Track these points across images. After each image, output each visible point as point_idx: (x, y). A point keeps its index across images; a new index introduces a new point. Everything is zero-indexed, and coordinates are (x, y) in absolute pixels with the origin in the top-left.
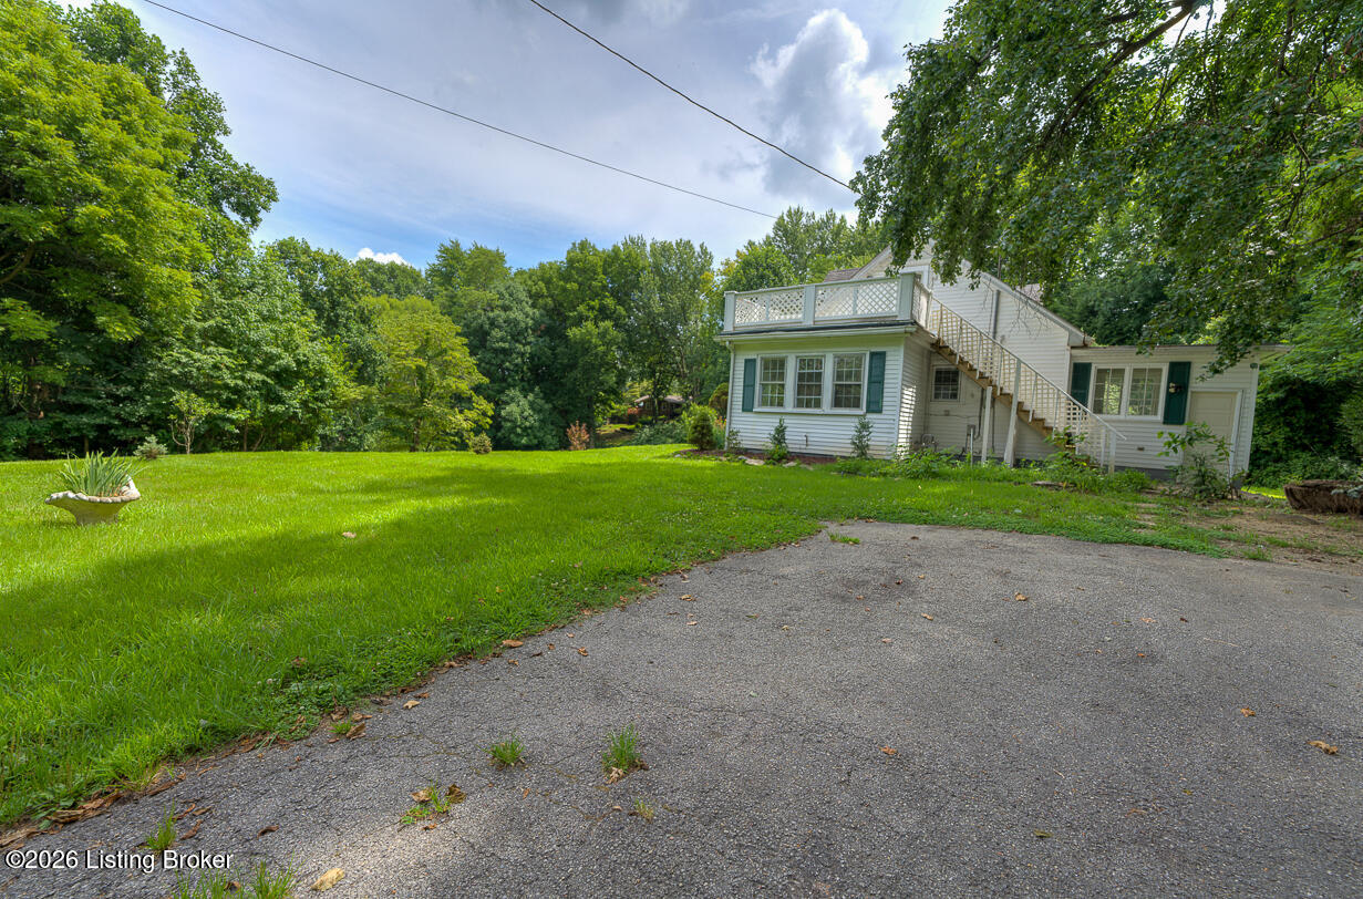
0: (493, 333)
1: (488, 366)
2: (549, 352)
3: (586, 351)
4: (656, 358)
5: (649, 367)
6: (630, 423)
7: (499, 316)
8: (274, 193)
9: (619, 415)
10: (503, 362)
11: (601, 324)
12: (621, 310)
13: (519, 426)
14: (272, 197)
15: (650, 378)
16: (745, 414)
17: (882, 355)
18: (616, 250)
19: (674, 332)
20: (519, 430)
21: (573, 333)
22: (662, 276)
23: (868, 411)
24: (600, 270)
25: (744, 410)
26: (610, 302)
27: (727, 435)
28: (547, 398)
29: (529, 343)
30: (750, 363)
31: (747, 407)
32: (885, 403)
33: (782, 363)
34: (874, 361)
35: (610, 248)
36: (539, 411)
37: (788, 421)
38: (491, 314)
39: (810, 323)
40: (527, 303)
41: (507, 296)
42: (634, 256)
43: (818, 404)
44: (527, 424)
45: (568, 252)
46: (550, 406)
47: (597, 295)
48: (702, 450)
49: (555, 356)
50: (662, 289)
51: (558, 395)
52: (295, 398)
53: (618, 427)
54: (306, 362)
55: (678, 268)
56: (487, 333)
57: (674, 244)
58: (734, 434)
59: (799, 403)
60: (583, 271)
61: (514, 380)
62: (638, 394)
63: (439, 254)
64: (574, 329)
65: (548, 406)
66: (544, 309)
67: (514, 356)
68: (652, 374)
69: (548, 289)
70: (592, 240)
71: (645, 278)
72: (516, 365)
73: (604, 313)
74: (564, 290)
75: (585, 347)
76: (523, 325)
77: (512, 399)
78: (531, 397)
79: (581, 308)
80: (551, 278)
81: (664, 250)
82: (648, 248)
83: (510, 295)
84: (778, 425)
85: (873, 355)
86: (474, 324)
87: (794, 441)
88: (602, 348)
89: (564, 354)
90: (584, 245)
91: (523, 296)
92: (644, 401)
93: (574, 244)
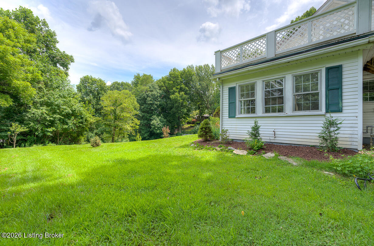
0: (148, 99)
1: (146, 109)
2: (165, 103)
3: (176, 102)
4: (200, 103)
5: (198, 106)
6: (193, 124)
7: (149, 93)
8: (73, 60)
9: (190, 121)
10: (151, 107)
11: (181, 93)
12: (187, 88)
13: (156, 127)
14: (72, 61)
15: (198, 110)
16: (231, 119)
17: (339, 68)
18: (184, 70)
19: (205, 94)
20: (156, 128)
21: (172, 97)
22: (199, 76)
23: (327, 112)
24: (179, 77)
25: (230, 117)
26: (183, 86)
27: (220, 132)
28: (165, 118)
29: (159, 101)
30: (232, 90)
31: (232, 115)
32: (344, 104)
33: (253, 87)
34: (329, 74)
35: (182, 69)
36: (162, 122)
37: (260, 122)
38: (147, 93)
39: (272, 56)
40: (158, 89)
41: (152, 87)
42: (190, 71)
43: (281, 110)
44: (159, 126)
45: (170, 72)
46: (166, 120)
47: (179, 84)
48: (206, 141)
49: (167, 104)
50: (200, 80)
51: (169, 116)
52: (71, 123)
53: (189, 125)
54: (75, 110)
55: (205, 74)
56: (146, 99)
57: (203, 66)
58: (224, 132)
59: (267, 111)
60: (175, 77)
61: (155, 113)
62: (195, 115)
63: (134, 78)
64: (172, 95)
65: (165, 120)
66: (163, 90)
67: (154, 105)
68: (199, 108)
69: (164, 84)
70: (177, 68)
71: (194, 77)
72: (155, 108)
73: (181, 90)
74: (169, 84)
75: (176, 101)
76: (156, 95)
77: (154, 119)
78: (160, 118)
79: (174, 89)
80: (165, 81)
81: (200, 68)
82: (195, 68)
83: (153, 87)
84: (253, 125)
85: (328, 70)
86: (142, 97)
87: (266, 135)
88: (181, 101)
89: (170, 103)
90: (174, 70)
91: (157, 87)
92: (197, 117)
93: (171, 70)
